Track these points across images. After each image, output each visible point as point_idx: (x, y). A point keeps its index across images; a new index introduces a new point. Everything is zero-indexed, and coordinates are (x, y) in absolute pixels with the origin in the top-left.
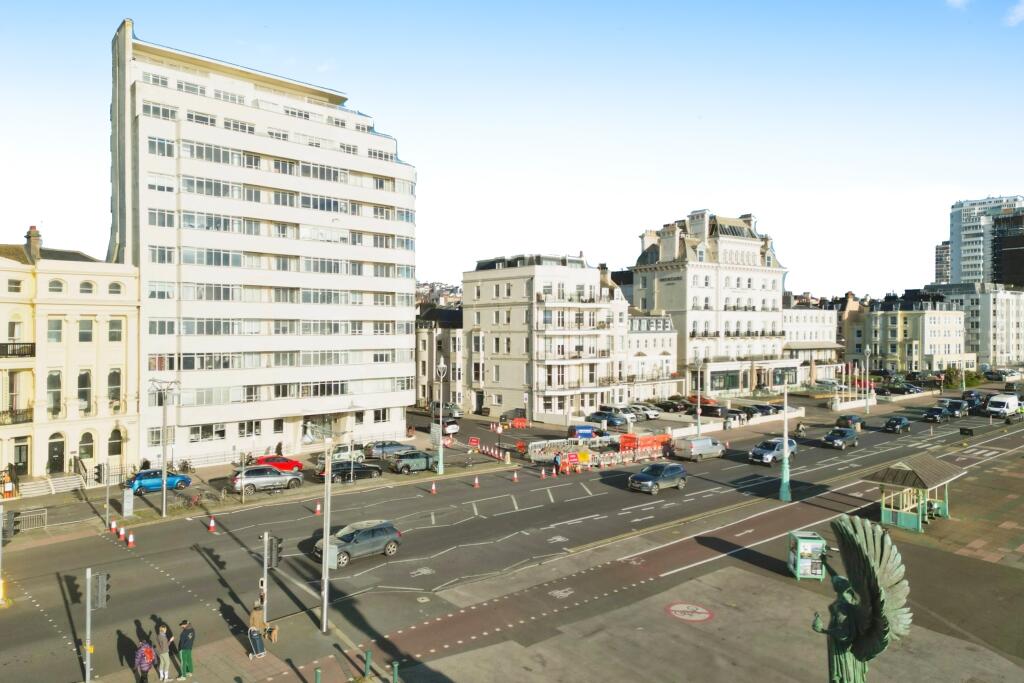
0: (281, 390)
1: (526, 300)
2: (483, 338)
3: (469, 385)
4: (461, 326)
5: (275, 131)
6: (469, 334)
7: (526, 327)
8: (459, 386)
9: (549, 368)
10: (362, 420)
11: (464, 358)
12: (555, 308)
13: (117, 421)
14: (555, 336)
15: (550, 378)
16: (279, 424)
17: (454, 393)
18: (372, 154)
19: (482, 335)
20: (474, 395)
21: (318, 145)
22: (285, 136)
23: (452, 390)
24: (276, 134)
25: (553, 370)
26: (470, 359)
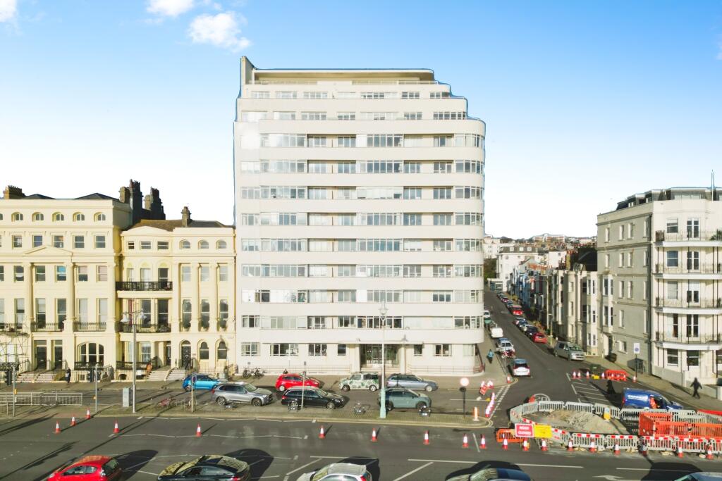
0: (345, 322)
1: (645, 240)
2: (612, 281)
3: (602, 329)
4: (595, 269)
5: (343, 115)
6: (601, 277)
7: (645, 271)
8: (593, 328)
9: (676, 317)
10: (421, 352)
11: (598, 301)
12: (682, 248)
13: (221, 336)
14: (682, 281)
15: (676, 328)
16: (342, 350)
17: (590, 335)
18: (438, 116)
19: (610, 277)
20: (606, 339)
21: (383, 119)
22: (353, 117)
23: (588, 332)
24: (345, 117)
25: (679, 319)
26: (601, 302)
